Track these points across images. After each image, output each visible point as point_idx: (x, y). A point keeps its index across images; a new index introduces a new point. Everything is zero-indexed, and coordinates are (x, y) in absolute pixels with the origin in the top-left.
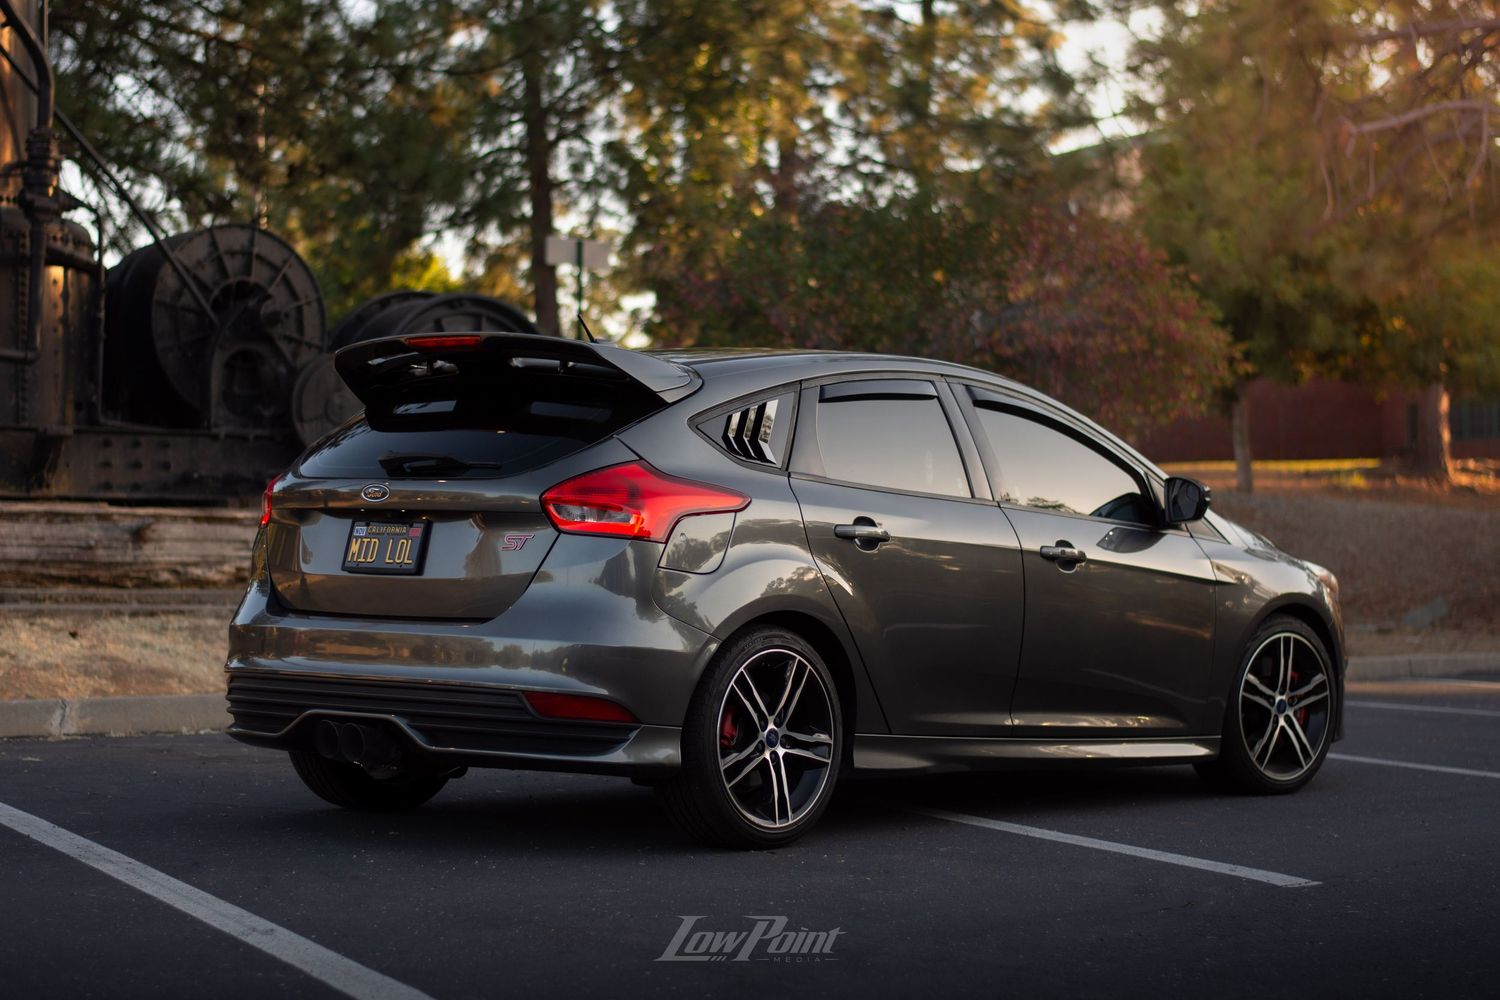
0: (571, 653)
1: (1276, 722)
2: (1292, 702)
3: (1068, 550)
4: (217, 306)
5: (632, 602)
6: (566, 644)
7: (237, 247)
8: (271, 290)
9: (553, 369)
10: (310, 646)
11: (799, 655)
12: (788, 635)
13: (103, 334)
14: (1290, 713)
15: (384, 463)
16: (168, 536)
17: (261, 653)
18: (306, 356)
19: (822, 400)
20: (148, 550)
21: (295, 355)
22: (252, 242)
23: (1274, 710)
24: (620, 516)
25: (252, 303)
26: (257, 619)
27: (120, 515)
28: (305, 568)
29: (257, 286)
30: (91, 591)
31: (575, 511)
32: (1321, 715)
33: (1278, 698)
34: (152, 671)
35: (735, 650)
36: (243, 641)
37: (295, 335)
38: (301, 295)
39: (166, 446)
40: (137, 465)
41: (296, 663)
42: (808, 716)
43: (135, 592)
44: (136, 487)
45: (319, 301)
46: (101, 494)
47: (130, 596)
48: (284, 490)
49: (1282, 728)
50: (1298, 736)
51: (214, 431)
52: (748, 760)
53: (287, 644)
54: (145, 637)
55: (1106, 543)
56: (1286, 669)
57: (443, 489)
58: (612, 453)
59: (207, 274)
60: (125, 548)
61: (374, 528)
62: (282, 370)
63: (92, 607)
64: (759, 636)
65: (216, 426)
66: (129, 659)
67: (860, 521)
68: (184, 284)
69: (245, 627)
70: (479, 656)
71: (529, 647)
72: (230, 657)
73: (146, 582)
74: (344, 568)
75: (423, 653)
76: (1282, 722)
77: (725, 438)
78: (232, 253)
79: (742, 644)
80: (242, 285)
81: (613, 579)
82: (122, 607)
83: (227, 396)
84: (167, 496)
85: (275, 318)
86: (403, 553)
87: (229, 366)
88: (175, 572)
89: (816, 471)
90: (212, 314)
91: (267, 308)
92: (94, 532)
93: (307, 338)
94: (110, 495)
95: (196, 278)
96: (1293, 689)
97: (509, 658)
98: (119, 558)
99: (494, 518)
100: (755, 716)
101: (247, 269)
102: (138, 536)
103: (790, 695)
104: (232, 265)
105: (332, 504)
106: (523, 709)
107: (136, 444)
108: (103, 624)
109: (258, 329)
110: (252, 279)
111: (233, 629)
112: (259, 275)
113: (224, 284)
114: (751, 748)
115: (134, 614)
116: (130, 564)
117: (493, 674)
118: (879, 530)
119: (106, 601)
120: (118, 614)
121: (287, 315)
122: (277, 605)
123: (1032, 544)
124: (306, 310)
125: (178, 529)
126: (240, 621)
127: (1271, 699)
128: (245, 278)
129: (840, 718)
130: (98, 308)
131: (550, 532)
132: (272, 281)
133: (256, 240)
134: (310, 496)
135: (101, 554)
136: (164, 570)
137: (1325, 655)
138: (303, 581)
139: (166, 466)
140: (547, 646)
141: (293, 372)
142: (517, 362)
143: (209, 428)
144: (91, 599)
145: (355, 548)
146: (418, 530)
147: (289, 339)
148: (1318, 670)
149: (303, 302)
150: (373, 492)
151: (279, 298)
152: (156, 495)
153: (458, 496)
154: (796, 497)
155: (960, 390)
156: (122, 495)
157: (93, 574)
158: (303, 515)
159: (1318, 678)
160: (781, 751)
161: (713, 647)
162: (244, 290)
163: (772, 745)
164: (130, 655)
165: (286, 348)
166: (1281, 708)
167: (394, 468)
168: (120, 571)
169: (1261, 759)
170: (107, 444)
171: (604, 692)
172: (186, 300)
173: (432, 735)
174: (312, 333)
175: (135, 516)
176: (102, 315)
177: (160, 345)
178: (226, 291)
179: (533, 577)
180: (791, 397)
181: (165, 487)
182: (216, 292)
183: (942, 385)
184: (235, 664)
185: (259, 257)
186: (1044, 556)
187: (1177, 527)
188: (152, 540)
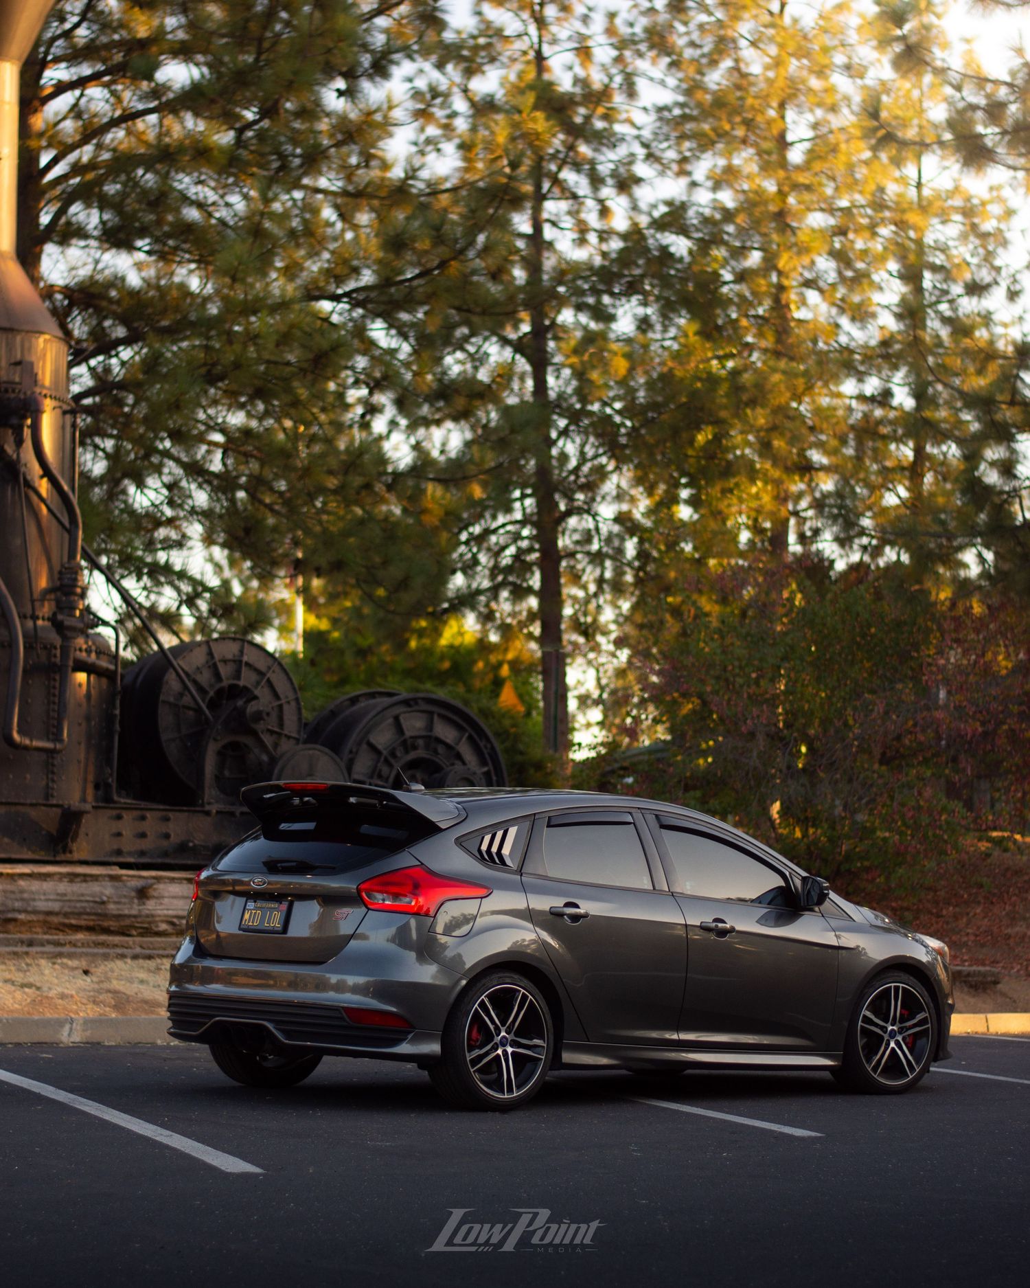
0: (375, 984)
1: (888, 1044)
2: (901, 1031)
3: (720, 925)
4: (212, 705)
5: (413, 955)
6: (371, 979)
7: (230, 657)
8: (257, 692)
9: (374, 805)
10: (227, 977)
11: (523, 990)
12: (516, 977)
13: (117, 727)
14: (900, 1038)
15: (266, 864)
16: (166, 894)
17: (191, 981)
18: (285, 746)
19: (549, 826)
20: (150, 905)
21: (276, 745)
22: (241, 652)
23: (886, 1037)
24: (407, 899)
25: (240, 703)
26: (189, 960)
27: (128, 876)
28: (218, 927)
29: (245, 688)
30: (103, 938)
31: (378, 897)
32: (924, 1040)
33: (890, 1028)
34: (146, 1002)
35: (479, 985)
36: (179, 974)
37: (276, 729)
38: (282, 696)
39: (167, 819)
40: (143, 835)
41: (216, 988)
42: (529, 1027)
43: (138, 939)
44: (142, 853)
45: (297, 700)
46: (114, 859)
47: (134, 943)
48: (208, 878)
49: (893, 1049)
50: (905, 1054)
51: (207, 808)
52: (487, 1054)
53: (209, 976)
54: (142, 975)
55: (762, 921)
56: (896, 1008)
57: (308, 880)
58: (404, 860)
59: (205, 678)
60: (131, 903)
61: (259, 904)
62: (265, 758)
63: (101, 951)
64: (495, 977)
65: (209, 803)
66: (128, 992)
67: (568, 905)
68: (186, 687)
69: (181, 965)
70: (322, 986)
71: (351, 980)
72: (170, 985)
73: (148, 932)
74: (240, 929)
75: (293, 985)
76: (892, 1044)
77: (480, 851)
78: (225, 661)
79: (483, 981)
80: (233, 687)
81: (401, 938)
82: (125, 951)
83: (218, 778)
84: (168, 861)
85: (258, 716)
86: (276, 921)
87: (220, 753)
88: (172, 924)
89: (541, 872)
90: (207, 712)
91: (252, 708)
92: (106, 890)
93: (286, 732)
94: (121, 860)
95: (195, 682)
96: (902, 1020)
97: (339, 988)
98: (126, 912)
99: (331, 900)
100: (492, 1027)
101: (238, 675)
102: (142, 894)
103: (517, 1015)
104: (225, 671)
105: (237, 888)
106: (342, 1018)
107: (143, 818)
108: (110, 965)
109: (243, 724)
110: (242, 683)
111: (172, 966)
112: (247, 679)
113: (218, 686)
114: (488, 1047)
115: (135, 957)
116: (135, 916)
117: (329, 997)
118: (581, 911)
119: (115, 946)
120: (123, 956)
121: (268, 714)
122: (200, 951)
123: (694, 921)
124: (286, 707)
125: (175, 889)
126: (177, 962)
127: (884, 1029)
128: (235, 682)
129: (552, 1030)
130: (114, 707)
131: (364, 909)
132: (258, 683)
133: (245, 651)
134: (224, 883)
135: (112, 907)
136: (162, 921)
137: (928, 999)
138: (218, 936)
139: (167, 836)
140: (361, 980)
141: (273, 760)
142: (352, 800)
143: (203, 805)
144: (103, 944)
145: (247, 916)
146: (284, 906)
147: (272, 732)
148: (922, 1009)
149: (283, 701)
150: (258, 882)
151: (264, 700)
152: (159, 861)
153: (315, 886)
154: (524, 889)
155: (651, 818)
156: (131, 860)
157: (106, 924)
158: (216, 895)
159: (920, 1017)
160: (510, 1050)
161: (464, 982)
162: (235, 692)
163: (504, 1045)
164: (130, 989)
165: (268, 740)
166: (892, 1035)
167: (272, 866)
168: (127, 922)
169: (875, 1069)
170: (119, 817)
171: (394, 1010)
172: (187, 700)
173: (288, 1034)
174: (291, 726)
175: (140, 877)
176: (117, 712)
177: (164, 737)
178: (220, 692)
179: (352, 937)
180: (527, 824)
181: (166, 854)
182: (212, 693)
183: (638, 816)
184: (173, 988)
185: (247, 664)
186: (704, 928)
187: (812, 910)
188: (154, 897)
